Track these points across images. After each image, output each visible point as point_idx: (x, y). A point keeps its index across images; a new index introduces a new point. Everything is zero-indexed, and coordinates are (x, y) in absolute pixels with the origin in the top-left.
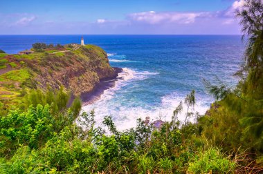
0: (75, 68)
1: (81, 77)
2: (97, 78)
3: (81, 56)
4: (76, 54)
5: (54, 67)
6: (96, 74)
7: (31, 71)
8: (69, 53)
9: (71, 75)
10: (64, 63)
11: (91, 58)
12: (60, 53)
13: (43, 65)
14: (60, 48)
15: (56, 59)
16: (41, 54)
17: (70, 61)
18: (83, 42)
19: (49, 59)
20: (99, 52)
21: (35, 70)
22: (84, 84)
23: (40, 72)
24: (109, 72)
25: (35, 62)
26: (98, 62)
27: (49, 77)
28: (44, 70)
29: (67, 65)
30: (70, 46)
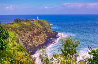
0: (35, 31)
1: (38, 37)
2: (46, 37)
3: (39, 25)
4: (36, 25)
5: (26, 31)
6: (45, 35)
7: (15, 33)
8: (32, 24)
9: (34, 35)
10: (30, 29)
11: (43, 27)
12: (28, 24)
13: (20, 30)
14: (27, 21)
15: (27, 27)
16: (18, 24)
17: (33, 28)
18: (38, 18)
19: (23, 27)
20: (47, 24)
21: (17, 33)
22: (40, 40)
23: (19, 34)
24: (52, 34)
25: (16, 28)
26: (46, 29)
27: (24, 36)
28: (21, 32)
29: (31, 30)
30: (32, 20)
